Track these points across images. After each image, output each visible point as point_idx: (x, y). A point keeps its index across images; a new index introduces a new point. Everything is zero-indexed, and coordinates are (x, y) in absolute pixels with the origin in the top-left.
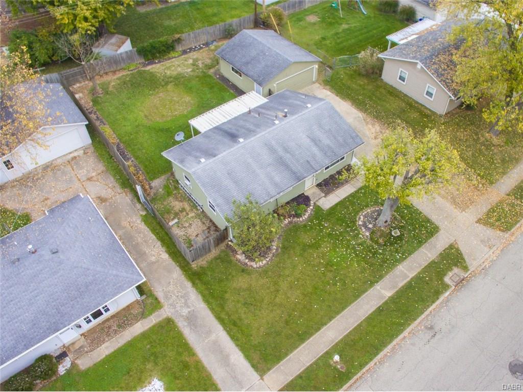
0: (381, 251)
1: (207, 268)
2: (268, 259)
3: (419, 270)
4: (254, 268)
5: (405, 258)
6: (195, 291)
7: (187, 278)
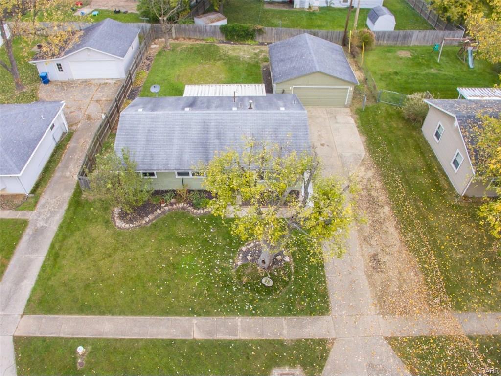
0: (235, 289)
1: (90, 203)
2: (132, 226)
3: (255, 337)
5: (253, 315)
7: (70, 202)
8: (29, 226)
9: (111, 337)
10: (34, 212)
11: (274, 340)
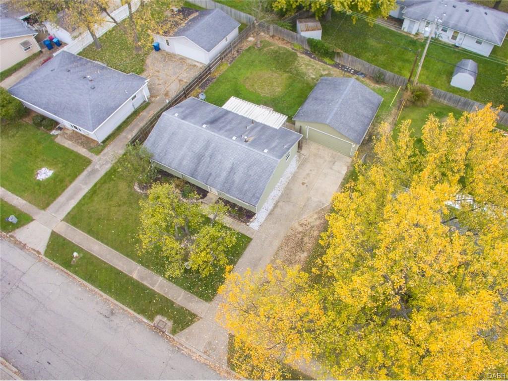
8: (91, 165)
9: (95, 254)
10: (98, 157)
11: (170, 300)
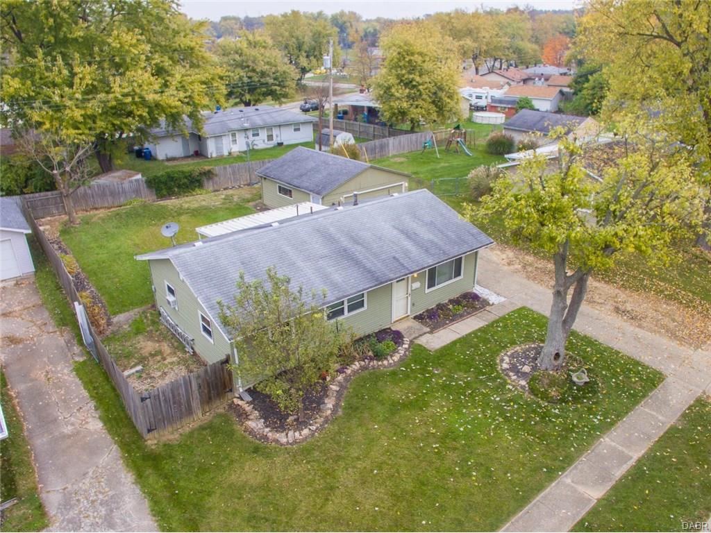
0: (557, 411)
1: (180, 446)
2: (313, 428)
3: (649, 444)
4: (282, 445)
5: (612, 424)
6: (138, 491)
7: (127, 466)
